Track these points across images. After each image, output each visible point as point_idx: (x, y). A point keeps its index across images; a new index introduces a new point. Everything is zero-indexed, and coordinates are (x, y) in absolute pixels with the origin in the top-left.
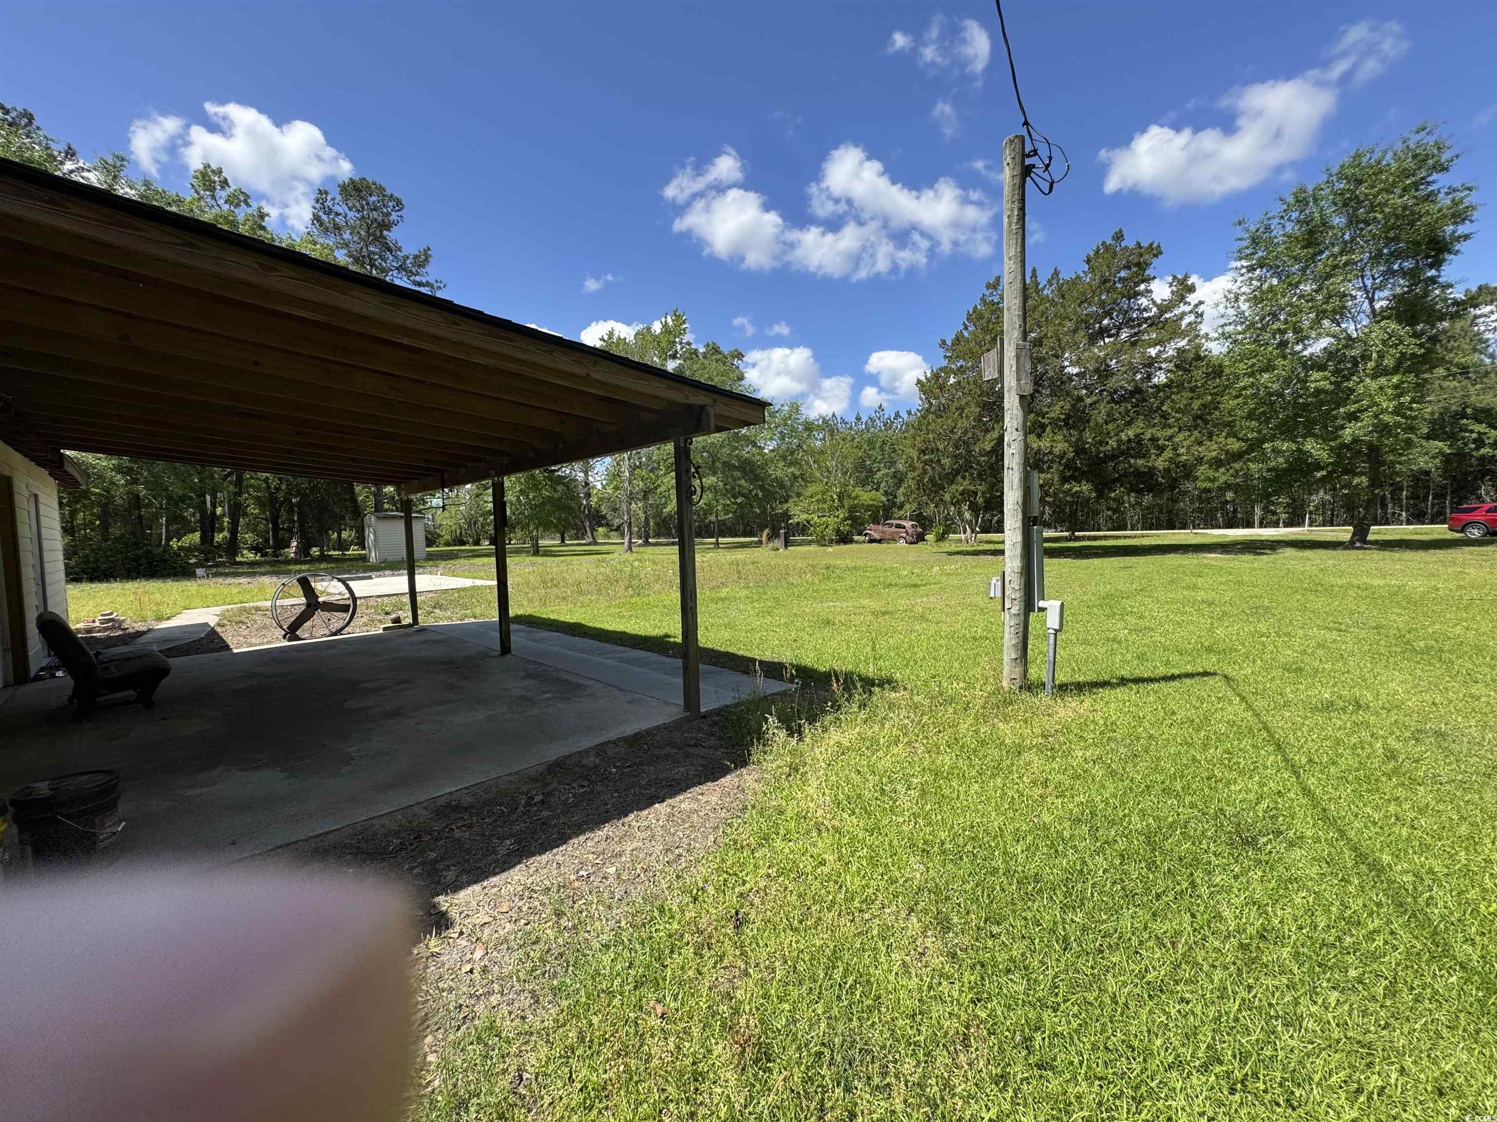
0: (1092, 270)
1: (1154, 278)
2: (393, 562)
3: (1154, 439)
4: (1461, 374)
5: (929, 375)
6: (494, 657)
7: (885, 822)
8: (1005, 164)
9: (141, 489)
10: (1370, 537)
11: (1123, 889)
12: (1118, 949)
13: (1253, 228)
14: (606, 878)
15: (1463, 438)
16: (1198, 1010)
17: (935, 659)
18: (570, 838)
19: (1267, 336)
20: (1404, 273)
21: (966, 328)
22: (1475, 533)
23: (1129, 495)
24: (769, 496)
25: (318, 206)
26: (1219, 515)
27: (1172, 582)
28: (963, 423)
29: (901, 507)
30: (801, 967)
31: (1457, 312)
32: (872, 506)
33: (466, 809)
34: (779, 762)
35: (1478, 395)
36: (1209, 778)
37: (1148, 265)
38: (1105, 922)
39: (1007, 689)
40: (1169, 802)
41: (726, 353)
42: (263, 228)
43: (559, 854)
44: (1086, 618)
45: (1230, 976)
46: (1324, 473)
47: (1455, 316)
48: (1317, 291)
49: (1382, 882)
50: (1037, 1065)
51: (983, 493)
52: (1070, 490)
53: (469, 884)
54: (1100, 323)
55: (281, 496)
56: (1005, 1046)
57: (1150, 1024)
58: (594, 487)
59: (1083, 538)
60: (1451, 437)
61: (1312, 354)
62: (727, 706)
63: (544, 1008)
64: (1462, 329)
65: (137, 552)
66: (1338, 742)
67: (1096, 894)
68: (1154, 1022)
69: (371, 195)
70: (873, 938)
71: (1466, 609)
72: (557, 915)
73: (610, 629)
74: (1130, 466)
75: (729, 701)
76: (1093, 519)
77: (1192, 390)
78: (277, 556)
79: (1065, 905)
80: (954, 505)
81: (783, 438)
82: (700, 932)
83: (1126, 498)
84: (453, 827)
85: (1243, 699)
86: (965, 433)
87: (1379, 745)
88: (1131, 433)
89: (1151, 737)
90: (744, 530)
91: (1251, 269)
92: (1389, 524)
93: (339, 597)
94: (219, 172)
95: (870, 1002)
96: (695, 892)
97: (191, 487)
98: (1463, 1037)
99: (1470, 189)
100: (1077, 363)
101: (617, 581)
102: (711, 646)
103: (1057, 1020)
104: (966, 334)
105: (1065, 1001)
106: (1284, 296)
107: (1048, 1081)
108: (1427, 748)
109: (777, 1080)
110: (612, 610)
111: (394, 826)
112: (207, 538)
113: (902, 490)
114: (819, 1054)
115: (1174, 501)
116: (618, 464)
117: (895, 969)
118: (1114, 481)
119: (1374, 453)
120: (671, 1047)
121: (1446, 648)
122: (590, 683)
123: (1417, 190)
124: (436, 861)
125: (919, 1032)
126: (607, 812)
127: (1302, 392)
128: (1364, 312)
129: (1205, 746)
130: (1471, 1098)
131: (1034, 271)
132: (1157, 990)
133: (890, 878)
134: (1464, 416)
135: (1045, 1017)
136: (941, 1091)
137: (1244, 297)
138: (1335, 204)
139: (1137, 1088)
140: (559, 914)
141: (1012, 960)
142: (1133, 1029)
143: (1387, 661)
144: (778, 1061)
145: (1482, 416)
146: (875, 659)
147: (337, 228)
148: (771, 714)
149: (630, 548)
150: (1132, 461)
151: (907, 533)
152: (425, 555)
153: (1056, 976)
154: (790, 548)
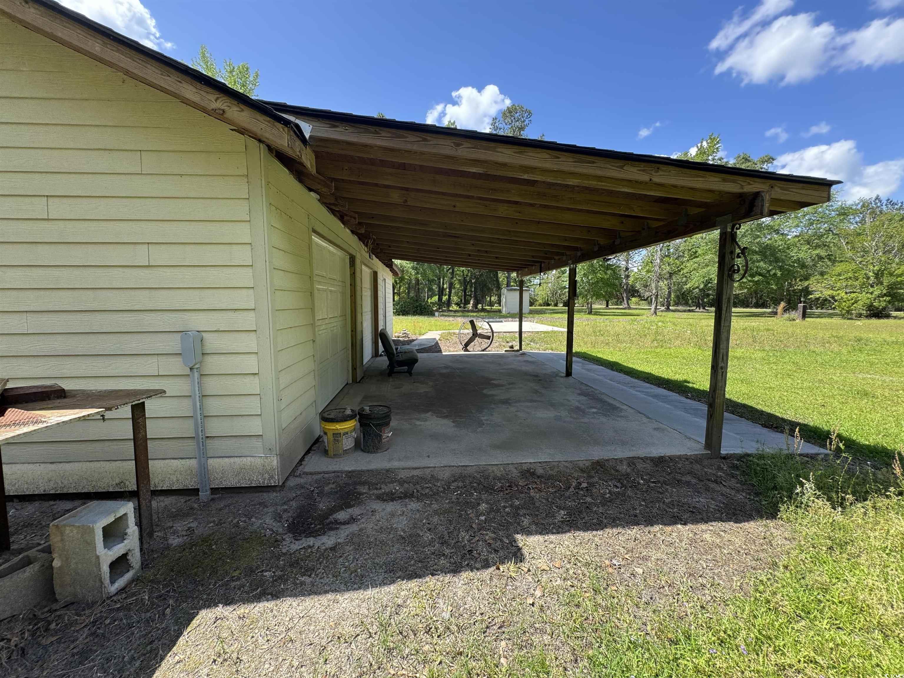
2: (513, 314)
6: (562, 377)
9: (420, 277)
14: (634, 576)
18: (606, 527)
24: (788, 274)
33: (538, 477)
43: (597, 536)
53: (537, 534)
55: (468, 279)
58: (632, 271)
62: (748, 455)
65: (417, 304)
69: (516, 113)
73: (639, 369)
78: (465, 308)
81: (810, 225)
84: (530, 486)
93: (486, 331)
97: (436, 275)
101: (645, 336)
110: (642, 356)
111: (499, 474)
112: (440, 299)
116: (652, 255)
122: (625, 407)
124: (518, 508)
126: (636, 516)
140: (596, 590)
148: (809, 481)
149: (655, 313)
152: (528, 311)
154: (807, 319)
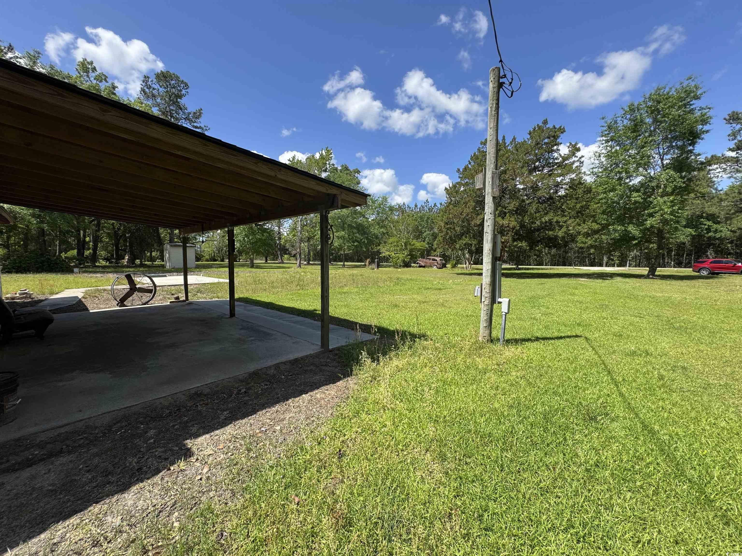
0: (532, 138)
1: (561, 143)
2: (178, 269)
3: (557, 222)
4: (701, 197)
5: (451, 186)
6: (226, 318)
7: (417, 406)
8: (490, 81)
9: (46, 227)
10: (657, 273)
11: (531, 441)
12: (527, 471)
13: (609, 122)
14: (275, 432)
15: (701, 228)
16: (564, 502)
17: (447, 326)
18: (258, 411)
19: (613, 174)
20: (678, 147)
21: (470, 163)
22: (705, 273)
23: (545, 249)
24: (370, 242)
25: (144, 84)
26: (587, 260)
27: (563, 291)
28: (467, 210)
29: (435, 251)
30: (370, 478)
31: (702, 167)
32: (421, 249)
33: (205, 395)
34: (366, 375)
35: (709, 207)
36: (575, 387)
37: (558, 137)
38: (521, 457)
39: (481, 341)
40: (556, 399)
41: (352, 170)
42: (115, 94)
43: (251, 419)
44: (522, 307)
45: (581, 484)
46: (637, 241)
47: (700, 170)
48: (637, 154)
49: (654, 439)
50: (484, 529)
51: (475, 245)
52: (517, 245)
53: (204, 434)
54: (534, 164)
55: (120, 232)
56: (469, 519)
57: (541, 508)
58: (283, 234)
59: (522, 269)
60: (695, 227)
61: (634, 184)
62: (343, 346)
63: (237, 499)
64: (703, 176)
65: (42, 259)
66: (637, 371)
67: (518, 443)
68: (542, 507)
69: (172, 80)
70: (407, 464)
71: (699, 309)
72: (248, 450)
73: (287, 306)
74: (546, 235)
75: (344, 344)
76: (528, 260)
77: (577, 199)
78: (118, 264)
79: (503, 449)
80: (461, 250)
81: (378, 214)
82: (321, 460)
83: (543, 250)
84: (198, 404)
85: (594, 349)
86: (467, 215)
87: (656, 373)
88: (547, 219)
89: (549, 366)
90: (358, 259)
91: (607, 141)
92: (665, 267)
93: (147, 285)
94: (92, 63)
95: (404, 497)
96: (319, 439)
97: (72, 226)
98: (688, 515)
99: (709, 108)
100: (523, 183)
101: (292, 282)
102: (337, 316)
103: (495, 506)
104: (470, 166)
105: (500, 497)
106: (622, 155)
107: (489, 537)
108: (678, 375)
109: (354, 537)
110: (289, 296)
111: (166, 404)
112: (80, 253)
113: (436, 242)
114: (376, 523)
115: (566, 252)
116: (295, 223)
117: (418, 480)
118: (538, 241)
119: (660, 233)
120: (301, 519)
121: (689, 327)
122: (274, 333)
123: (685, 108)
124: (187, 422)
125: (428, 512)
126: (278, 398)
127: (628, 202)
128: (659, 165)
129: (575, 371)
130: (691, 546)
131: (504, 137)
132: (545, 491)
133: (418, 434)
134: (702, 217)
135: (490, 504)
136: (436, 542)
137: (603, 155)
138: (647, 112)
139: (533, 540)
140: (249, 450)
141: (475, 476)
142: (532, 511)
143: (662, 332)
144: (356, 526)
145: (710, 217)
146: (418, 324)
147: (154, 96)
148: (364, 351)
149: (300, 266)
150: (547, 232)
151: (438, 263)
152: (194, 266)
153: (496, 484)
154: (380, 269)
